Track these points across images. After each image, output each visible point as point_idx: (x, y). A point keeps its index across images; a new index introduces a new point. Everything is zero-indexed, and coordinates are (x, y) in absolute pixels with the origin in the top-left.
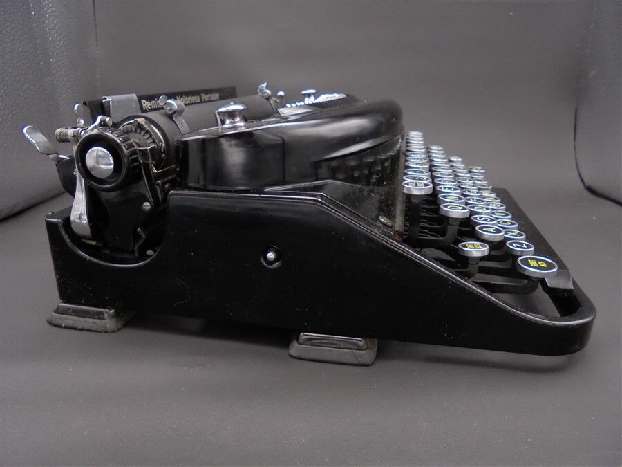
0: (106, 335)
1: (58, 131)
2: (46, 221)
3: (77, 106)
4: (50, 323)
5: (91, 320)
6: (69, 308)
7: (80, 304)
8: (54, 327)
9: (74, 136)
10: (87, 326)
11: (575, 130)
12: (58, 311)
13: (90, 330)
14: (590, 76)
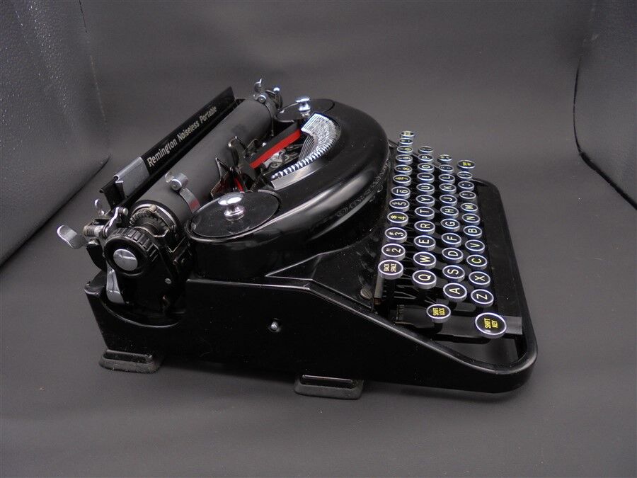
0: (148, 375)
1: (86, 228)
2: (88, 295)
3: (96, 201)
4: (102, 366)
5: (134, 364)
6: (115, 354)
7: (124, 351)
8: (106, 370)
9: (100, 233)
10: (133, 368)
11: (576, 90)
12: (107, 356)
13: (136, 372)
14: (593, 39)
